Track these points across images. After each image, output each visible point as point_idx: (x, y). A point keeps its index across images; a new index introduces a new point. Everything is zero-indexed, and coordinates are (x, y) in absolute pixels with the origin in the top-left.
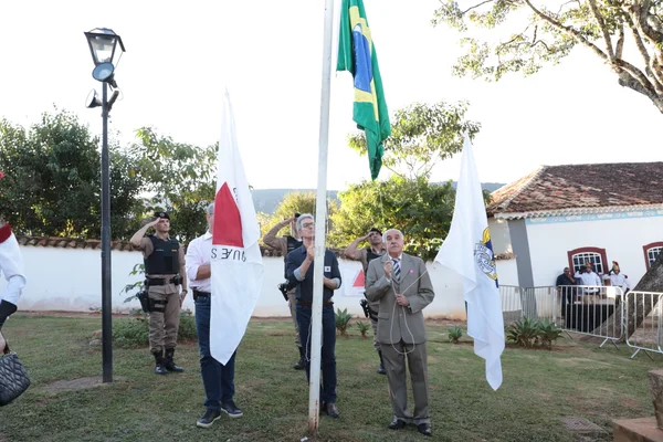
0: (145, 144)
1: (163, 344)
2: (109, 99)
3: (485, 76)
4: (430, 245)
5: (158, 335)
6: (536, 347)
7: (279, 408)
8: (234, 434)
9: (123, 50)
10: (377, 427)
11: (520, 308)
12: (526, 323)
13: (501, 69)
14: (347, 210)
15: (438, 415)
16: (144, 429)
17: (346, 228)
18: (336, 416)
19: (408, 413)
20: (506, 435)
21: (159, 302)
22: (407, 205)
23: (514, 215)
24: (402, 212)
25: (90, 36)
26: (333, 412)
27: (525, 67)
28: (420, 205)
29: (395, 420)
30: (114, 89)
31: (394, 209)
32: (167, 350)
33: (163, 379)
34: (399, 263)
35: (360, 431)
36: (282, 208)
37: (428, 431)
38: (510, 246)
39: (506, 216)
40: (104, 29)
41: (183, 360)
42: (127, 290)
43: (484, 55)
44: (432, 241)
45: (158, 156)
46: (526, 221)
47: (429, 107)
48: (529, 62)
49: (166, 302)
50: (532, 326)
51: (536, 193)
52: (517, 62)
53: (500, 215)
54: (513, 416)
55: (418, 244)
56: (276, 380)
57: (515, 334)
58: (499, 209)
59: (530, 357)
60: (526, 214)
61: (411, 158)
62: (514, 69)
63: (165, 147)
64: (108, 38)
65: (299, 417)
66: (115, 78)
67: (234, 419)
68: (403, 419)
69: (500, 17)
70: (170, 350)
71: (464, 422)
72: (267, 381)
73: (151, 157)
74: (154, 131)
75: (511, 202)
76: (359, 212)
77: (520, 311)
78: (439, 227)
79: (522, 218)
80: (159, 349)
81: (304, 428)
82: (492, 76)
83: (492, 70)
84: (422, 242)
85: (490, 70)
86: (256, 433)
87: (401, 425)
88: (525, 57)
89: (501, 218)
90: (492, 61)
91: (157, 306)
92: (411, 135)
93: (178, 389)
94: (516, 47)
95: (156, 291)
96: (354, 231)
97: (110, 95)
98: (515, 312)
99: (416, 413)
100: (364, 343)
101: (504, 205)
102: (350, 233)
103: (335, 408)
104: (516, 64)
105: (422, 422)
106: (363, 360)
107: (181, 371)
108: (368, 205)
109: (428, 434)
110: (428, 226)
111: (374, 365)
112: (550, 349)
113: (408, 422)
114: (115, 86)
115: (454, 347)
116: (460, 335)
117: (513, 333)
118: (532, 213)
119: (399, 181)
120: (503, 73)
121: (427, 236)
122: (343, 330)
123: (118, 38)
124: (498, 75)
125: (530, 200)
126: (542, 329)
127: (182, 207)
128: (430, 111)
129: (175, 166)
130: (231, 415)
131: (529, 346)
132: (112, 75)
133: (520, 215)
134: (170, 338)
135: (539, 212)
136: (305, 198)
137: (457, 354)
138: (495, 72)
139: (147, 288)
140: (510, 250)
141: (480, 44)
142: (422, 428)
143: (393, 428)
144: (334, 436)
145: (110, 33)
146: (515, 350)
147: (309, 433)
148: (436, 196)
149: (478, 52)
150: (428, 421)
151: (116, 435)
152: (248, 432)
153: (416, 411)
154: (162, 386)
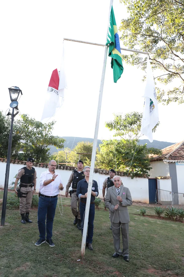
0: (24, 121)
1: (25, 210)
2: (14, 114)
3: (162, 103)
4: (136, 171)
5: (23, 207)
6: (176, 220)
7: (69, 244)
8: (51, 255)
9: (22, 94)
10: (107, 256)
11: (172, 200)
12: (173, 210)
13: (169, 100)
14: (103, 153)
15: (133, 251)
16: (17, 250)
17: (102, 161)
18: (91, 250)
19: (120, 251)
20: (159, 264)
21: (24, 194)
22: (127, 153)
23: (171, 161)
24: (125, 156)
25: (10, 89)
26: (90, 247)
27: (179, 101)
28: (133, 154)
29: (115, 254)
30: (17, 111)
31: (122, 154)
32: (26, 213)
33: (24, 226)
34: (119, 190)
35: (101, 257)
36: (76, 148)
37: (128, 260)
38: (169, 173)
39: (168, 161)
40: (16, 87)
41: (32, 217)
42: (12, 184)
43: (162, 94)
44: (137, 169)
45: (28, 125)
46: (176, 164)
47: (139, 114)
48: (180, 99)
49: (27, 194)
50: (175, 212)
51: (181, 152)
52: (176, 98)
53: (165, 160)
54: (163, 255)
55: (131, 170)
56: (69, 230)
57: (168, 214)
58: (165, 158)
59: (173, 225)
60: (176, 161)
61: (131, 133)
62: (175, 101)
63: (32, 123)
64: (16, 90)
65: (77, 249)
66: (18, 107)
67: (52, 248)
68: (118, 253)
69: (170, 80)
70: (28, 213)
71: (142, 256)
72: (65, 230)
73: (25, 126)
74: (28, 116)
75: (170, 155)
76: (108, 154)
77: (171, 202)
78: (140, 163)
79: (175, 162)
80: (23, 213)
81: (78, 255)
82: (166, 103)
83: (166, 101)
84: (133, 169)
85: (165, 100)
86: (60, 255)
87: (117, 256)
88: (179, 97)
89: (166, 162)
90: (165, 97)
91: (23, 195)
92: (131, 125)
93: (30, 232)
94: (176, 92)
95: (23, 190)
96: (105, 162)
97: (15, 112)
98: (169, 202)
99: (123, 251)
100: (105, 213)
101: (167, 156)
102: (103, 163)
103: (91, 246)
104: (175, 99)
105: (125, 255)
106: (104, 222)
107: (31, 222)
108: (111, 152)
109: (127, 261)
110: (135, 163)
111: (109, 225)
112: (182, 222)
113: (120, 254)
114: (18, 110)
115: (142, 218)
116: (145, 212)
117: (167, 213)
118: (179, 161)
119: (125, 142)
120: (170, 102)
121: (135, 167)
122: (97, 206)
123: (20, 91)
124: (168, 103)
125: (178, 155)
126: (179, 213)
127: (36, 147)
128: (139, 116)
129: (35, 130)
130: (51, 246)
131: (173, 220)
132: (17, 106)
133: (173, 161)
134: (28, 208)
135: (181, 161)
136: (86, 145)
137: (143, 221)
138: (167, 102)
139: (20, 188)
140: (169, 175)
141: (161, 90)
142: (125, 258)
143: (114, 257)
144: (90, 259)
145: (18, 89)
146: (168, 222)
147: (80, 257)
148: (139, 151)
149: (160, 93)
150: (128, 255)
151: (6, 252)
152: (56, 254)
153: (124, 250)
154: (24, 229)
